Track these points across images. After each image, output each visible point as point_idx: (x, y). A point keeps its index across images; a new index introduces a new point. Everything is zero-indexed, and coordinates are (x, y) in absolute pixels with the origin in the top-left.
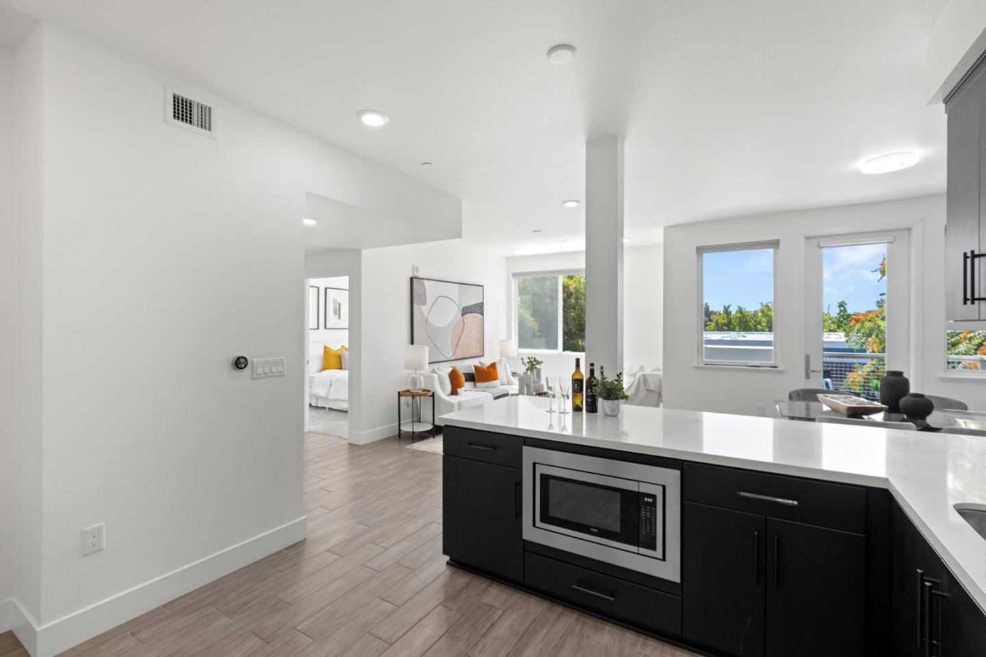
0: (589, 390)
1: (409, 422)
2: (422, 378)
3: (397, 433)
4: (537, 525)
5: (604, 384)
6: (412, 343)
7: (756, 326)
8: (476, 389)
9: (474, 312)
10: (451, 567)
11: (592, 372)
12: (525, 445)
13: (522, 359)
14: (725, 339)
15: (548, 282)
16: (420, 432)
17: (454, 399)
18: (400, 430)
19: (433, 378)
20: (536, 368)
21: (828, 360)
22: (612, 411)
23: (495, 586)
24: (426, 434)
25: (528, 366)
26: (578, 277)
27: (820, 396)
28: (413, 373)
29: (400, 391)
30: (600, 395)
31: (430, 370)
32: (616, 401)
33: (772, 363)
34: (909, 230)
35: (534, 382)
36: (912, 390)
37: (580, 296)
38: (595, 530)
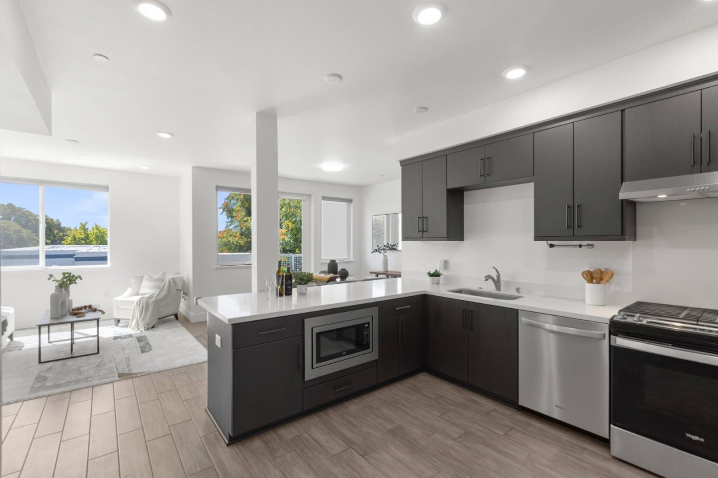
4: (314, 367)
12: (304, 318)
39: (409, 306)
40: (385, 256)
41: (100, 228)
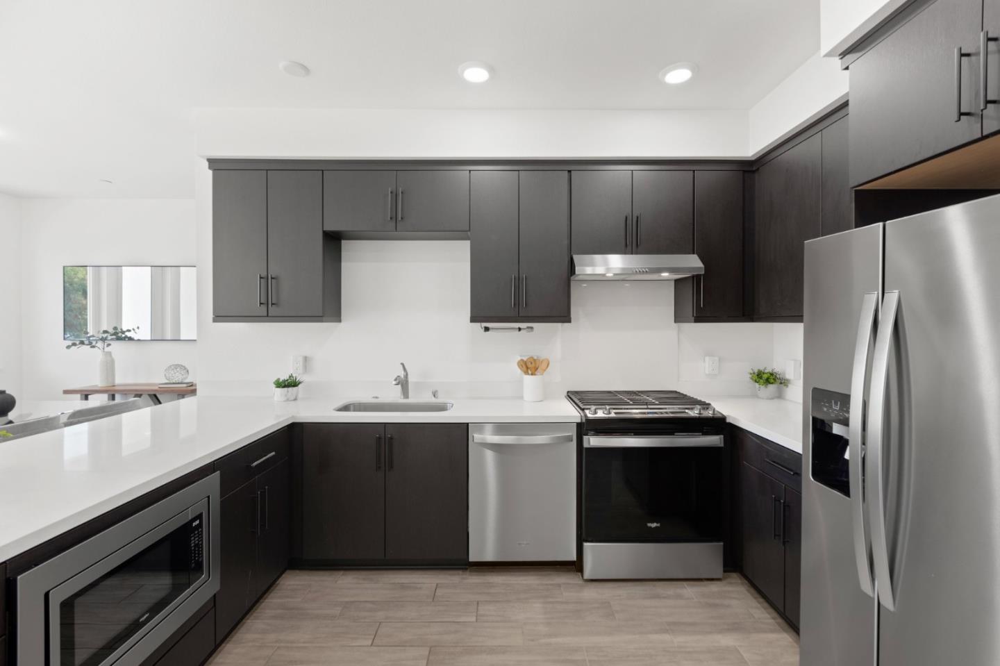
39: (273, 454)
40: (110, 354)
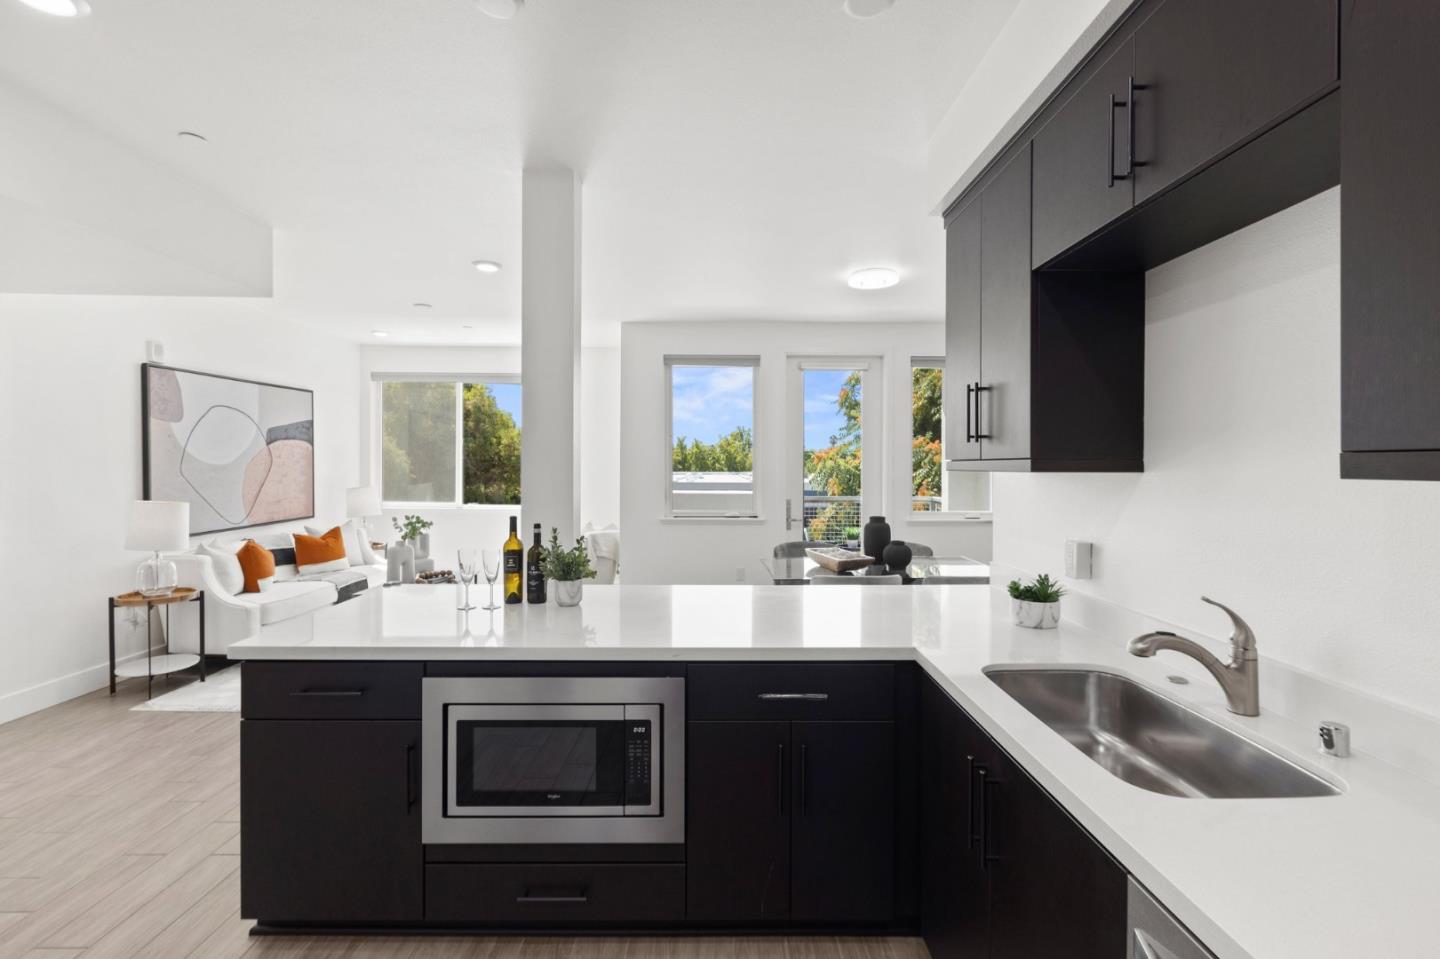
0: (533, 568)
1: (141, 657)
2: (173, 565)
3: (108, 683)
4: (450, 813)
5: (559, 557)
6: (146, 496)
7: (714, 464)
8: (298, 577)
9: (294, 438)
10: (262, 938)
11: (537, 537)
12: (426, 675)
13: (395, 519)
14: (680, 481)
15: (429, 393)
16: (167, 674)
17: (251, 600)
18: (113, 676)
19: (200, 564)
20: (421, 533)
21: (807, 505)
22: (572, 598)
23: (362, 944)
24: (180, 676)
25: (405, 530)
26: (479, 387)
27: (807, 550)
28: (150, 558)
29: (115, 595)
30: (551, 574)
31: (195, 548)
32: (577, 582)
33: (750, 512)
34: (881, 358)
35: (416, 558)
36: (894, 537)
37: (483, 417)
38: (555, 797)
39: (826, 696)
41: (701, 445)
